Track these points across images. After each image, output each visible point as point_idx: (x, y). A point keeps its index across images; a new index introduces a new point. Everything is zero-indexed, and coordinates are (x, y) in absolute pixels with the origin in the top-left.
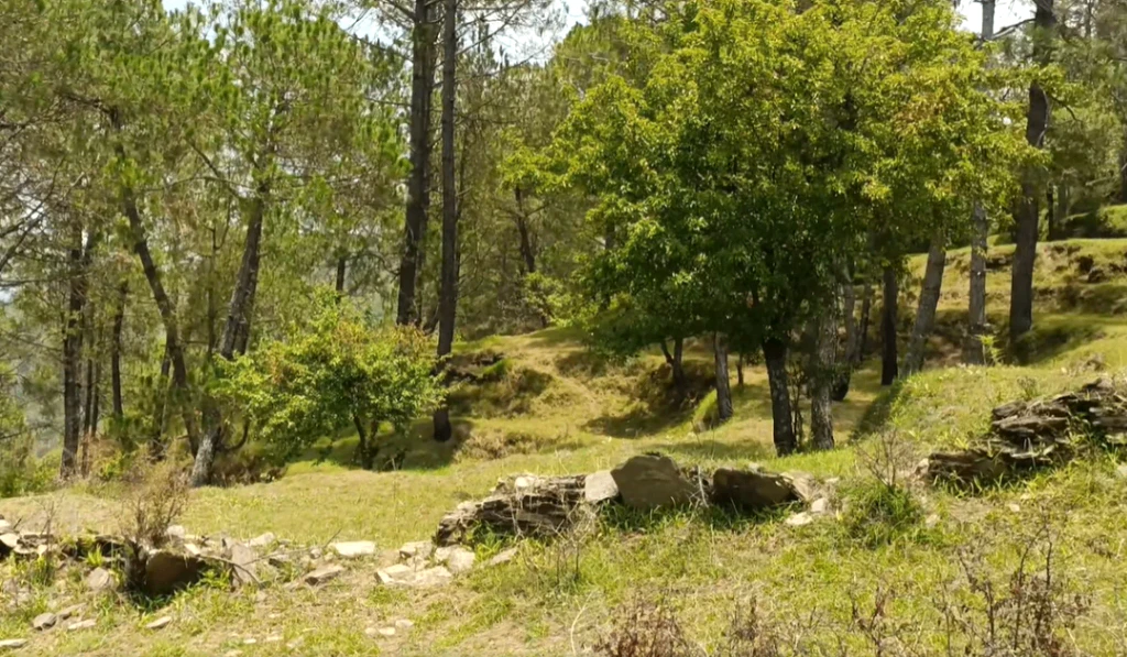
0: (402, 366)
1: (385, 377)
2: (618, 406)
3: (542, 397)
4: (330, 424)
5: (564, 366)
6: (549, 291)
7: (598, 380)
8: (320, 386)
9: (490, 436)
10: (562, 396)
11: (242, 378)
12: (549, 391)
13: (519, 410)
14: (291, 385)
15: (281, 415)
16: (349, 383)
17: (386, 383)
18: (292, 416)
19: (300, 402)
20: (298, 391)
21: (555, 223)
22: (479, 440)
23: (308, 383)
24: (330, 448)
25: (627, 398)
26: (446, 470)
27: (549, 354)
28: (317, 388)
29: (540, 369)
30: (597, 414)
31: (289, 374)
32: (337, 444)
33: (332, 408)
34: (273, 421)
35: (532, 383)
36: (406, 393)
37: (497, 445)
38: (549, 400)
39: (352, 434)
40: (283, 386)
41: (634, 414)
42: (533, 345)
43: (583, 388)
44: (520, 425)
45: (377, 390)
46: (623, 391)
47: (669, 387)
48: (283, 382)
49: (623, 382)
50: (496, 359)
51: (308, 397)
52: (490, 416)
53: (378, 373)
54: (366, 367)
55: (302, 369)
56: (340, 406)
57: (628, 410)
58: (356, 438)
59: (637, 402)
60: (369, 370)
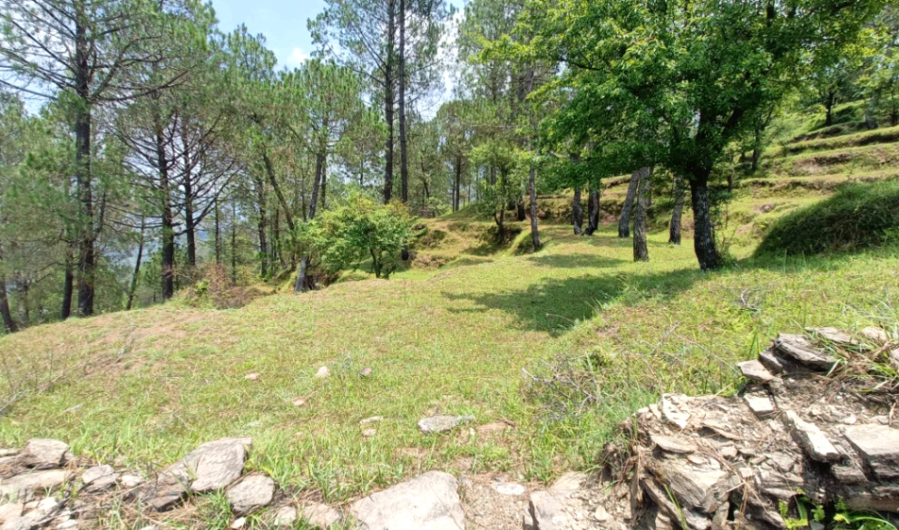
0: (393, 222)
1: (385, 228)
2: (476, 244)
3: (444, 240)
4: (357, 253)
5: (451, 228)
6: (437, 204)
7: (465, 233)
8: (353, 233)
9: (425, 257)
10: (452, 241)
11: (311, 230)
12: (446, 238)
13: (433, 247)
14: (336, 233)
15: (332, 249)
16: (367, 231)
17: (385, 231)
18: (338, 249)
19: (341, 242)
20: (340, 236)
21: (435, 182)
22: (420, 259)
23: (345, 232)
24: (358, 265)
25: (478, 240)
26: (408, 272)
27: (445, 224)
28: (351, 234)
29: (442, 230)
30: (467, 246)
31: (335, 227)
32: (362, 262)
33: (358, 244)
34: (328, 252)
35: (439, 235)
36: (396, 235)
37: (428, 261)
38: (446, 242)
39: (368, 258)
40: (333, 234)
41: (482, 246)
42: (438, 221)
43: (459, 237)
44: (435, 252)
45: (381, 234)
46: (476, 237)
47: (496, 235)
48: (333, 232)
49: (476, 234)
50: (423, 227)
51: (346, 239)
52: (423, 249)
53: (381, 226)
54: (375, 222)
55: (342, 225)
56: (362, 244)
57: (480, 245)
58: (371, 259)
59: (483, 242)
60: (377, 224)
